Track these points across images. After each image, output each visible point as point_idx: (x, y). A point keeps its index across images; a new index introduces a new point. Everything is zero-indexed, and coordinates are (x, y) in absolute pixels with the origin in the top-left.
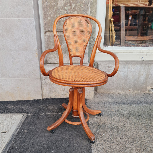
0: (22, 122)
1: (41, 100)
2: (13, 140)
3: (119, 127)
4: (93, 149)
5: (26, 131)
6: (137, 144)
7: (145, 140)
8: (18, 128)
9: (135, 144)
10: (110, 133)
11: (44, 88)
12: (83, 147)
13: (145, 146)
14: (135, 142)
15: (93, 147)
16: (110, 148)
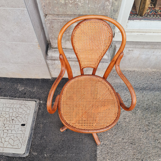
0: (36, 112)
1: (50, 79)
2: (33, 134)
3: (124, 125)
4: (98, 150)
5: (42, 126)
6: (135, 146)
7: (143, 141)
8: (34, 120)
9: (133, 146)
10: (114, 133)
11: (52, 71)
12: (90, 147)
13: (141, 149)
14: (133, 144)
15: (98, 148)
16: (112, 149)
